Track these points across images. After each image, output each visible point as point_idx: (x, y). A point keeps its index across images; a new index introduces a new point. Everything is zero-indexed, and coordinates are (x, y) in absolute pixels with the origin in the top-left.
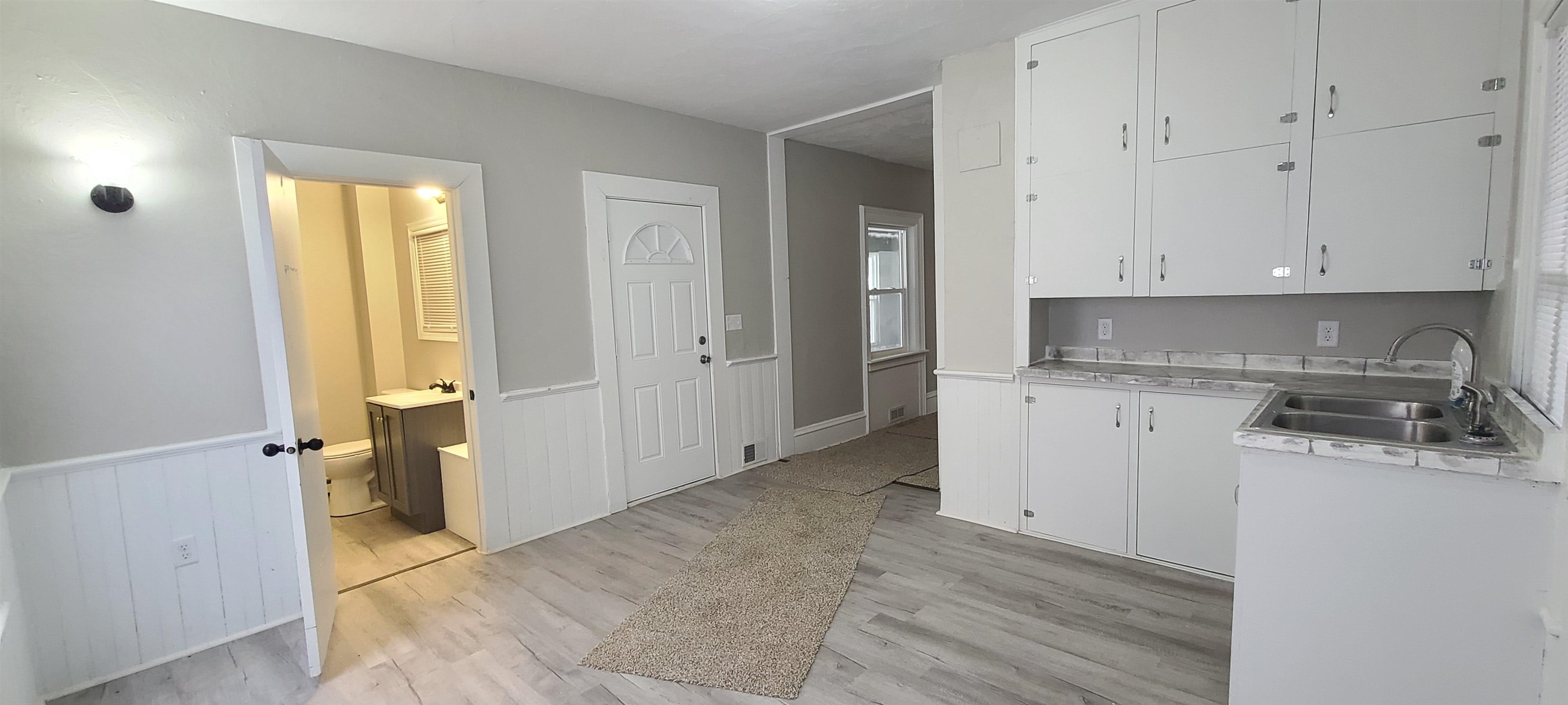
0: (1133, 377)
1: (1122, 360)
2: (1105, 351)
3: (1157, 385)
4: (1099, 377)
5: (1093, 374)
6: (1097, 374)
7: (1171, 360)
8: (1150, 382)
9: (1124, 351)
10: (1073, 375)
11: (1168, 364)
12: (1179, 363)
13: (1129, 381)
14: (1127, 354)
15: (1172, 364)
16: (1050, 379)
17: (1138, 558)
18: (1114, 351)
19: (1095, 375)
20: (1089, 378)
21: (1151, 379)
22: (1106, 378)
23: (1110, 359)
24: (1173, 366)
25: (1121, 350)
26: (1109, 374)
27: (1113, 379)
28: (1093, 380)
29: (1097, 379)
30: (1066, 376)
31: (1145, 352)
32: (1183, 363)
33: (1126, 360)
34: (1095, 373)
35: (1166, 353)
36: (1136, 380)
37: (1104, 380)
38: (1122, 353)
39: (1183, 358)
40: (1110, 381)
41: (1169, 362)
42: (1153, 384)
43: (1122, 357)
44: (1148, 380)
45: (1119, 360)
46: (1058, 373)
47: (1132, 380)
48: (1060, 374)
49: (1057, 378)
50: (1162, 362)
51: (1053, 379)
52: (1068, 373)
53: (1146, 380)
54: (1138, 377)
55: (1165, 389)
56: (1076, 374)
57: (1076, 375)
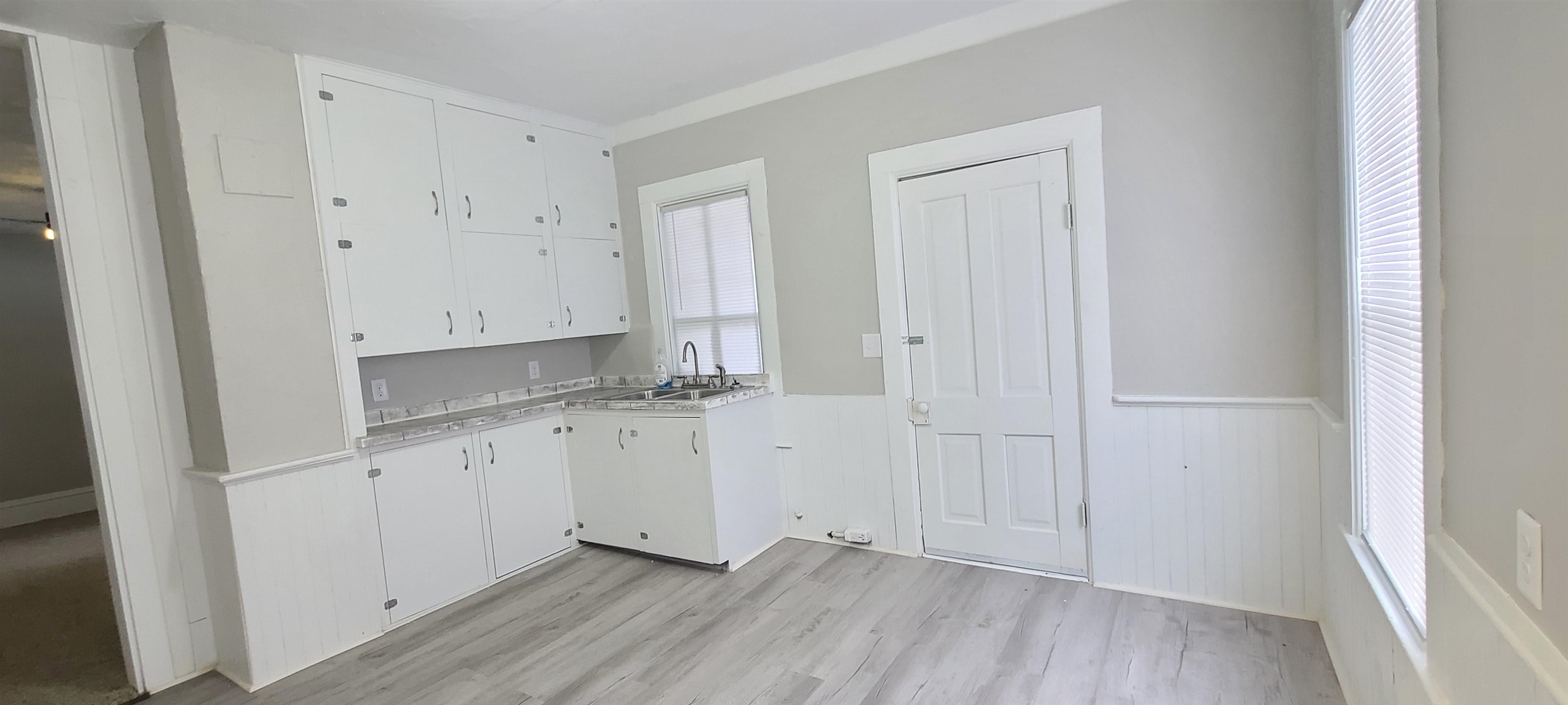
0: (480, 418)
1: (407, 417)
2: (389, 411)
3: (498, 421)
4: (452, 426)
5: (447, 424)
6: (450, 424)
7: (448, 407)
8: (492, 419)
9: (408, 408)
10: (428, 431)
11: (446, 412)
12: (454, 409)
13: (478, 423)
14: (411, 410)
15: (450, 411)
16: (405, 441)
17: (499, 581)
18: (398, 409)
19: (449, 425)
20: (443, 429)
21: (493, 417)
22: (458, 425)
23: (395, 418)
24: (451, 413)
25: (404, 407)
26: (460, 421)
27: (464, 425)
28: (447, 430)
29: (451, 428)
30: (421, 433)
31: (426, 405)
32: (458, 409)
33: (410, 416)
34: (448, 422)
35: (443, 403)
36: (483, 421)
37: (456, 428)
38: (405, 410)
39: (456, 403)
40: (462, 428)
41: (447, 409)
42: (494, 421)
43: (406, 414)
44: (491, 418)
45: (404, 418)
46: (412, 433)
47: (480, 421)
48: (415, 433)
49: (413, 437)
50: (441, 411)
51: (408, 439)
52: (422, 429)
53: (489, 419)
54: (483, 418)
55: (503, 423)
56: (430, 428)
57: (431, 430)
